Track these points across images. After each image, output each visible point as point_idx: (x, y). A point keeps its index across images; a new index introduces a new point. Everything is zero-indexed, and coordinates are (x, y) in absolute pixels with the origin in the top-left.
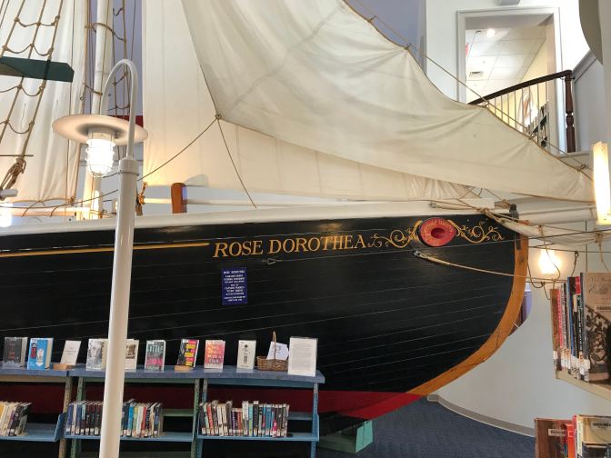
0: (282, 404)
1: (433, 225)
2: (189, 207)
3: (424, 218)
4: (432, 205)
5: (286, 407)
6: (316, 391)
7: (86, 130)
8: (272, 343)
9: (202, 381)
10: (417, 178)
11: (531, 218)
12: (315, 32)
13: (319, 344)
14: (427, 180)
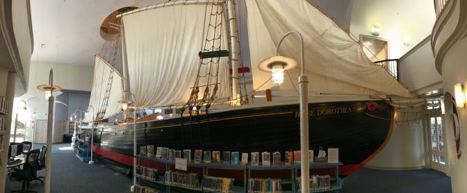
0: (326, 175)
1: (371, 104)
2: (272, 98)
3: (368, 101)
4: (370, 97)
5: (328, 176)
6: (338, 169)
7: (271, 66)
8: (320, 151)
9: (295, 169)
10: (362, 87)
11: (396, 102)
12: (324, 33)
13: (339, 151)
14: (365, 88)
